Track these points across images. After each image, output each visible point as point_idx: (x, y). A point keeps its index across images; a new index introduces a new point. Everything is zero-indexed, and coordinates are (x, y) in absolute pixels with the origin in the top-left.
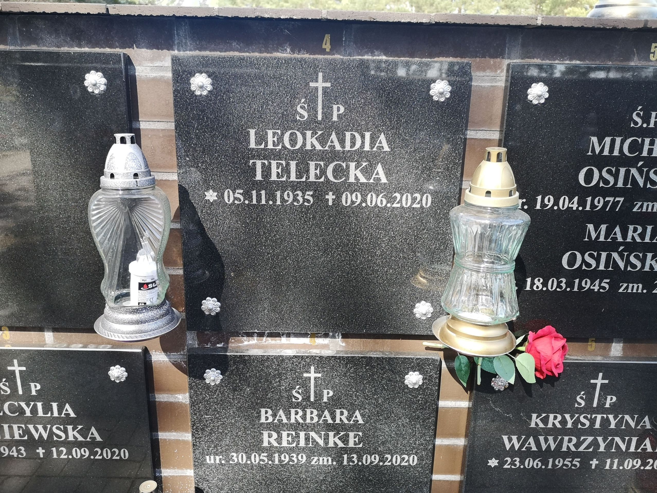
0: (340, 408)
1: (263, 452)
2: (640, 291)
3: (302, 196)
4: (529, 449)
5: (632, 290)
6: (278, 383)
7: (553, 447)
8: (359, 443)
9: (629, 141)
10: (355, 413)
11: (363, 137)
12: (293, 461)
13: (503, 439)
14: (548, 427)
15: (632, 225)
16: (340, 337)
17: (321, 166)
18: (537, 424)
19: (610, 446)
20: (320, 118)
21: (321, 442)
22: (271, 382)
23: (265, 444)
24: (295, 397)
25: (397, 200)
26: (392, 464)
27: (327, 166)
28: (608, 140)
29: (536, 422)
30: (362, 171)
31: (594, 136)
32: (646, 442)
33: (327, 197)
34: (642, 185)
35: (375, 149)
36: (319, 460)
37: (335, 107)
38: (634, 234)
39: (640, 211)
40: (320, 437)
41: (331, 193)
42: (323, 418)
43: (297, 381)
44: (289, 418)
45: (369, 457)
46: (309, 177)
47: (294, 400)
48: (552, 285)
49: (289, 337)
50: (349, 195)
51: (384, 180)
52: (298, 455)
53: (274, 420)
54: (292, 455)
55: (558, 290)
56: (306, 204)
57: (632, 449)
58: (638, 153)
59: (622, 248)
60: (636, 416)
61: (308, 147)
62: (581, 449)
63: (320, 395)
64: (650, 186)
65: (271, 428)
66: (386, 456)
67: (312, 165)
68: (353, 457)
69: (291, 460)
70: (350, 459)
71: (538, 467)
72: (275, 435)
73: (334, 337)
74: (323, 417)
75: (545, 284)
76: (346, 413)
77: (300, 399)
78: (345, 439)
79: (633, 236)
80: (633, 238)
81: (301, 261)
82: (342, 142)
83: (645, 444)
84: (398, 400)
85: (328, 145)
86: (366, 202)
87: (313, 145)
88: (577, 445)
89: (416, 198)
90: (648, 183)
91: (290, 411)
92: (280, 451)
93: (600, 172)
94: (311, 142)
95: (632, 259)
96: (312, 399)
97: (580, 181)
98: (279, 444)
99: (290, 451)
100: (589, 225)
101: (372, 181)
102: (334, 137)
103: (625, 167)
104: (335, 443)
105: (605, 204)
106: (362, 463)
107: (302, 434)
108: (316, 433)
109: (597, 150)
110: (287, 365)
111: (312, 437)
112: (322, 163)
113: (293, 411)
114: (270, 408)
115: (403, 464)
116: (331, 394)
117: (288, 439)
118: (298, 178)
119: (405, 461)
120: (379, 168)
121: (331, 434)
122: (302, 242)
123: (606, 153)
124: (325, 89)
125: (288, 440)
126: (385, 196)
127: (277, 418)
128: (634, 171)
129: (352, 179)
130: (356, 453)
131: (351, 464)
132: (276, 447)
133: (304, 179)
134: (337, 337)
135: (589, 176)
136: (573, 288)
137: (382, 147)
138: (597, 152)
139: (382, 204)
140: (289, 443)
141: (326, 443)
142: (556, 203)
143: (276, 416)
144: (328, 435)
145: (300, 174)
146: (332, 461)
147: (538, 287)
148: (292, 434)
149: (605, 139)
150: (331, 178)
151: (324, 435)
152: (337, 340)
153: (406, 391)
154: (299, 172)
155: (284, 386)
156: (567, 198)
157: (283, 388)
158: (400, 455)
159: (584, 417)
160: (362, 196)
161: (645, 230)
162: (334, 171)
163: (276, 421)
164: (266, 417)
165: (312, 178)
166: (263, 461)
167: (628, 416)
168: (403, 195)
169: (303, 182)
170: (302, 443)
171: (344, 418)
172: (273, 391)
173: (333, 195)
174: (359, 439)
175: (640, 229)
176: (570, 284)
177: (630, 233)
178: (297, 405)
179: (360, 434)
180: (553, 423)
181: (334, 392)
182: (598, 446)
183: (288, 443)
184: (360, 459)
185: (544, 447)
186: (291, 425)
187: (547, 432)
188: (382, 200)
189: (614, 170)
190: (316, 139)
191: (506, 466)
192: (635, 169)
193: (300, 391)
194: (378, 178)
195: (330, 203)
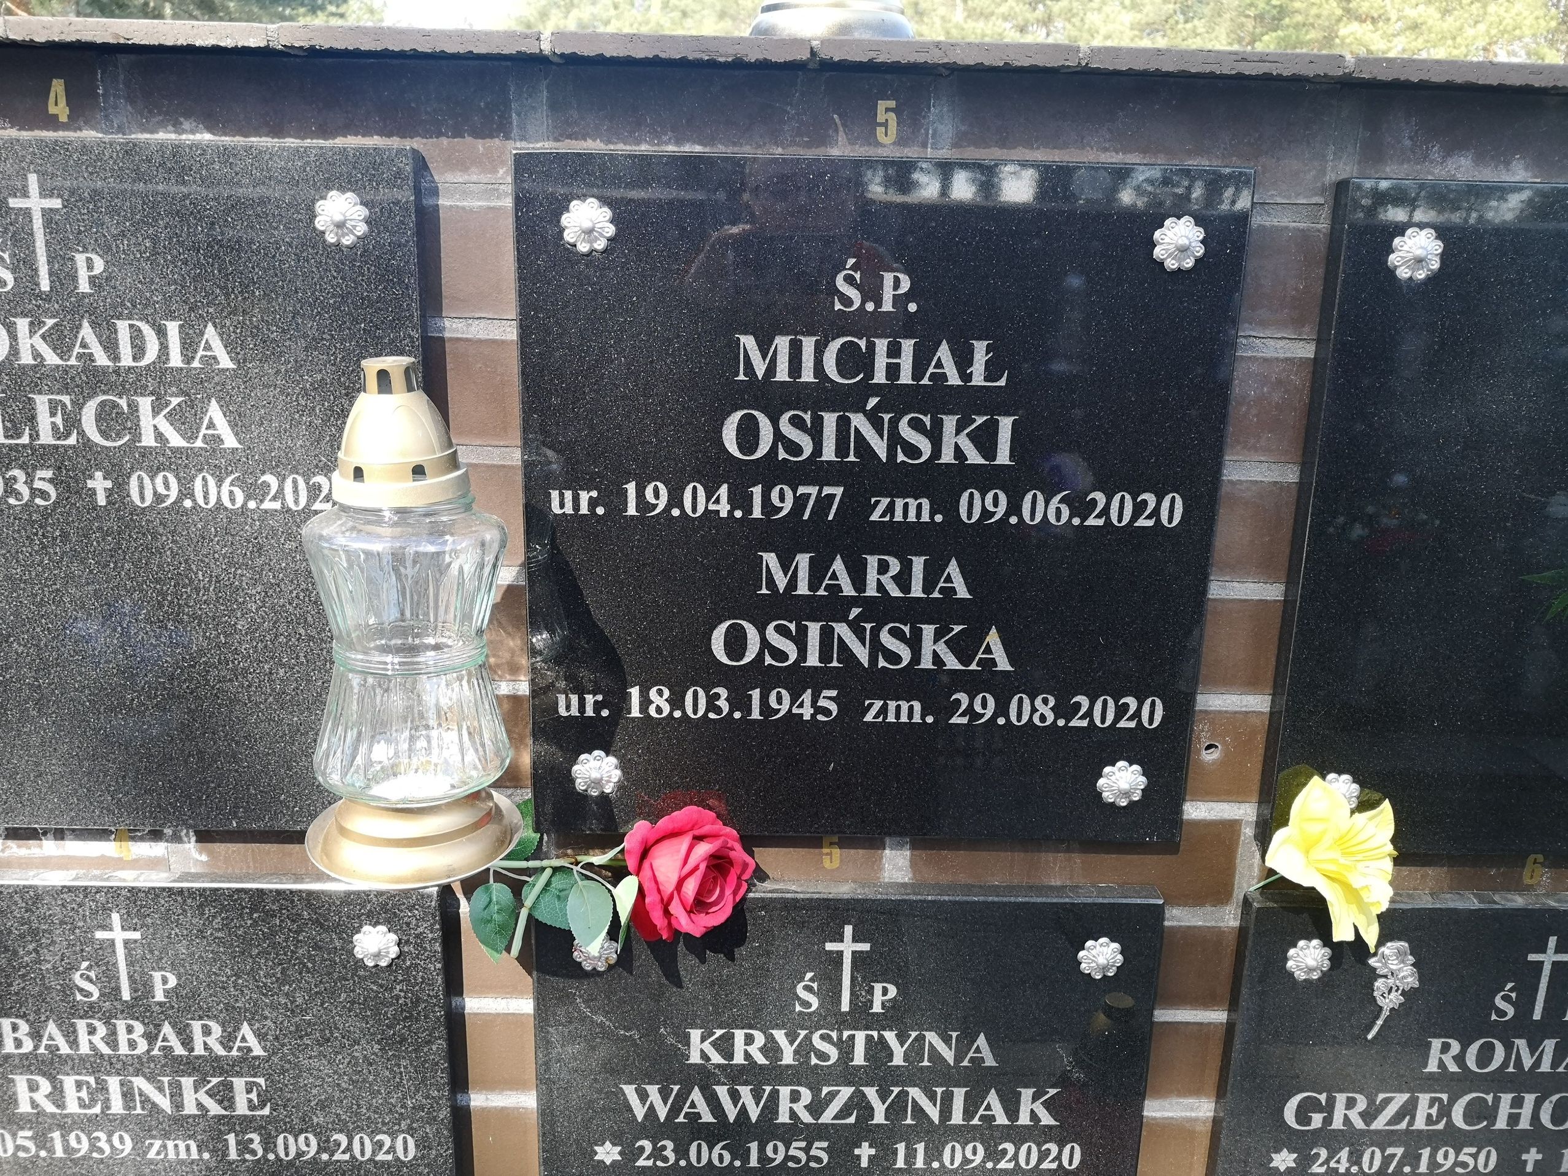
0: (201, 1018)
1: (22, 1129)
2: (917, 719)
3: (26, 483)
4: (694, 1117)
5: (898, 716)
6: (34, 955)
7: (754, 1113)
8: (263, 1105)
9: (835, 345)
10: (239, 1029)
11: (161, 333)
12: (101, 1151)
13: (624, 1094)
14: (734, 1062)
15: (872, 553)
16: (193, 839)
17: (64, 405)
18: (704, 1056)
19: (896, 1110)
20: (45, 285)
21: (164, 1103)
22: (15, 953)
23: (24, 1107)
24: (81, 990)
25: (273, 492)
26: (353, 1157)
27: (79, 406)
28: (782, 343)
29: (702, 1051)
30: (170, 417)
31: (745, 333)
32: (988, 1099)
33: (90, 484)
34: (883, 456)
35: (196, 364)
36: (165, 1147)
37: (80, 259)
38: (882, 578)
39: (887, 519)
40: (161, 1089)
41: (99, 475)
42: (159, 1044)
43: (82, 950)
44: (74, 1043)
45: (291, 1139)
46: (38, 435)
47: (79, 997)
48: (695, 703)
49: (62, 839)
50: (147, 480)
51: (230, 441)
52: (110, 1135)
53: (36, 1047)
54: (95, 1134)
55: (712, 715)
56: (38, 501)
57: (957, 1118)
58: (861, 376)
59: (855, 612)
60: (954, 1034)
61: (26, 359)
62: (827, 1117)
63: (144, 985)
64: (905, 459)
65: (33, 1068)
66: (336, 1137)
67: (41, 402)
68: (251, 1141)
69: (93, 1147)
70: (244, 1146)
71: (724, 1164)
72: (45, 1086)
73: (176, 838)
74: (160, 1039)
75: (676, 702)
76: (216, 1029)
77: (96, 995)
78: (225, 1095)
79: (879, 583)
80: (880, 586)
81: (46, 646)
82: (111, 347)
83: (989, 1104)
84: (343, 995)
85: (75, 354)
86: (192, 496)
87: (36, 355)
88: (816, 1108)
89: (320, 486)
90: (899, 450)
91: (73, 1025)
92: (65, 1125)
93: (775, 423)
94: (32, 346)
95: (886, 639)
96: (126, 995)
97: (727, 445)
98: (58, 1106)
99: (89, 1124)
100: (765, 556)
101: (199, 443)
102: (86, 332)
103: (834, 411)
104: (200, 1105)
105: (800, 502)
106: (277, 1156)
107: (114, 1083)
108: (148, 1079)
109: (760, 369)
110: (50, 909)
111: (139, 1089)
112: (66, 399)
113: (81, 1025)
114: (22, 1017)
115: (380, 1157)
116: (173, 981)
117: (79, 1094)
118: (12, 437)
119: (385, 1149)
120: (214, 411)
121: (187, 1082)
122: (42, 599)
123: (782, 374)
124: (47, 213)
125: (79, 1098)
126: (238, 482)
127: (45, 1042)
128: (858, 421)
129: (148, 440)
130: (258, 1129)
131: (248, 1157)
132: (53, 1115)
133: (25, 440)
134: (185, 839)
135: (748, 434)
136: (750, 713)
137: (215, 358)
138: (760, 373)
139: (233, 500)
140: (82, 1104)
141: (178, 1105)
142: (675, 500)
143: (41, 1037)
144: (179, 1086)
145: (14, 426)
146: (200, 1151)
147: (659, 710)
148: (88, 1083)
149: (776, 342)
150: (96, 437)
151: (170, 1084)
152: (187, 846)
153: (361, 973)
154: (10, 421)
155: (49, 962)
156: (700, 488)
157: (49, 966)
158: (372, 1134)
159: (822, 1037)
160: (179, 480)
161: (907, 567)
162: (99, 418)
163: (42, 1050)
164: (16, 1039)
165: (46, 437)
166: (26, 1149)
167: (933, 1033)
168: (284, 479)
169: (24, 446)
170: (117, 1106)
171: (212, 1041)
172: (24, 976)
173: (105, 478)
174: (259, 1095)
175: (895, 566)
176: (740, 701)
177: (872, 575)
178: (90, 1011)
179: (261, 1081)
180: (746, 1052)
181: (179, 977)
182: (870, 1110)
183: (80, 1106)
184: (269, 1144)
185: (732, 1114)
186: (83, 1059)
187: (736, 1075)
188: (231, 492)
189: (807, 417)
190: (43, 337)
191: (641, 1163)
192: (861, 416)
193: (92, 974)
194: (213, 435)
195: (102, 500)
